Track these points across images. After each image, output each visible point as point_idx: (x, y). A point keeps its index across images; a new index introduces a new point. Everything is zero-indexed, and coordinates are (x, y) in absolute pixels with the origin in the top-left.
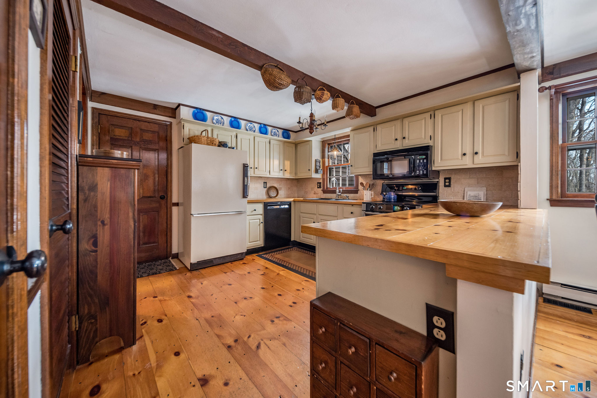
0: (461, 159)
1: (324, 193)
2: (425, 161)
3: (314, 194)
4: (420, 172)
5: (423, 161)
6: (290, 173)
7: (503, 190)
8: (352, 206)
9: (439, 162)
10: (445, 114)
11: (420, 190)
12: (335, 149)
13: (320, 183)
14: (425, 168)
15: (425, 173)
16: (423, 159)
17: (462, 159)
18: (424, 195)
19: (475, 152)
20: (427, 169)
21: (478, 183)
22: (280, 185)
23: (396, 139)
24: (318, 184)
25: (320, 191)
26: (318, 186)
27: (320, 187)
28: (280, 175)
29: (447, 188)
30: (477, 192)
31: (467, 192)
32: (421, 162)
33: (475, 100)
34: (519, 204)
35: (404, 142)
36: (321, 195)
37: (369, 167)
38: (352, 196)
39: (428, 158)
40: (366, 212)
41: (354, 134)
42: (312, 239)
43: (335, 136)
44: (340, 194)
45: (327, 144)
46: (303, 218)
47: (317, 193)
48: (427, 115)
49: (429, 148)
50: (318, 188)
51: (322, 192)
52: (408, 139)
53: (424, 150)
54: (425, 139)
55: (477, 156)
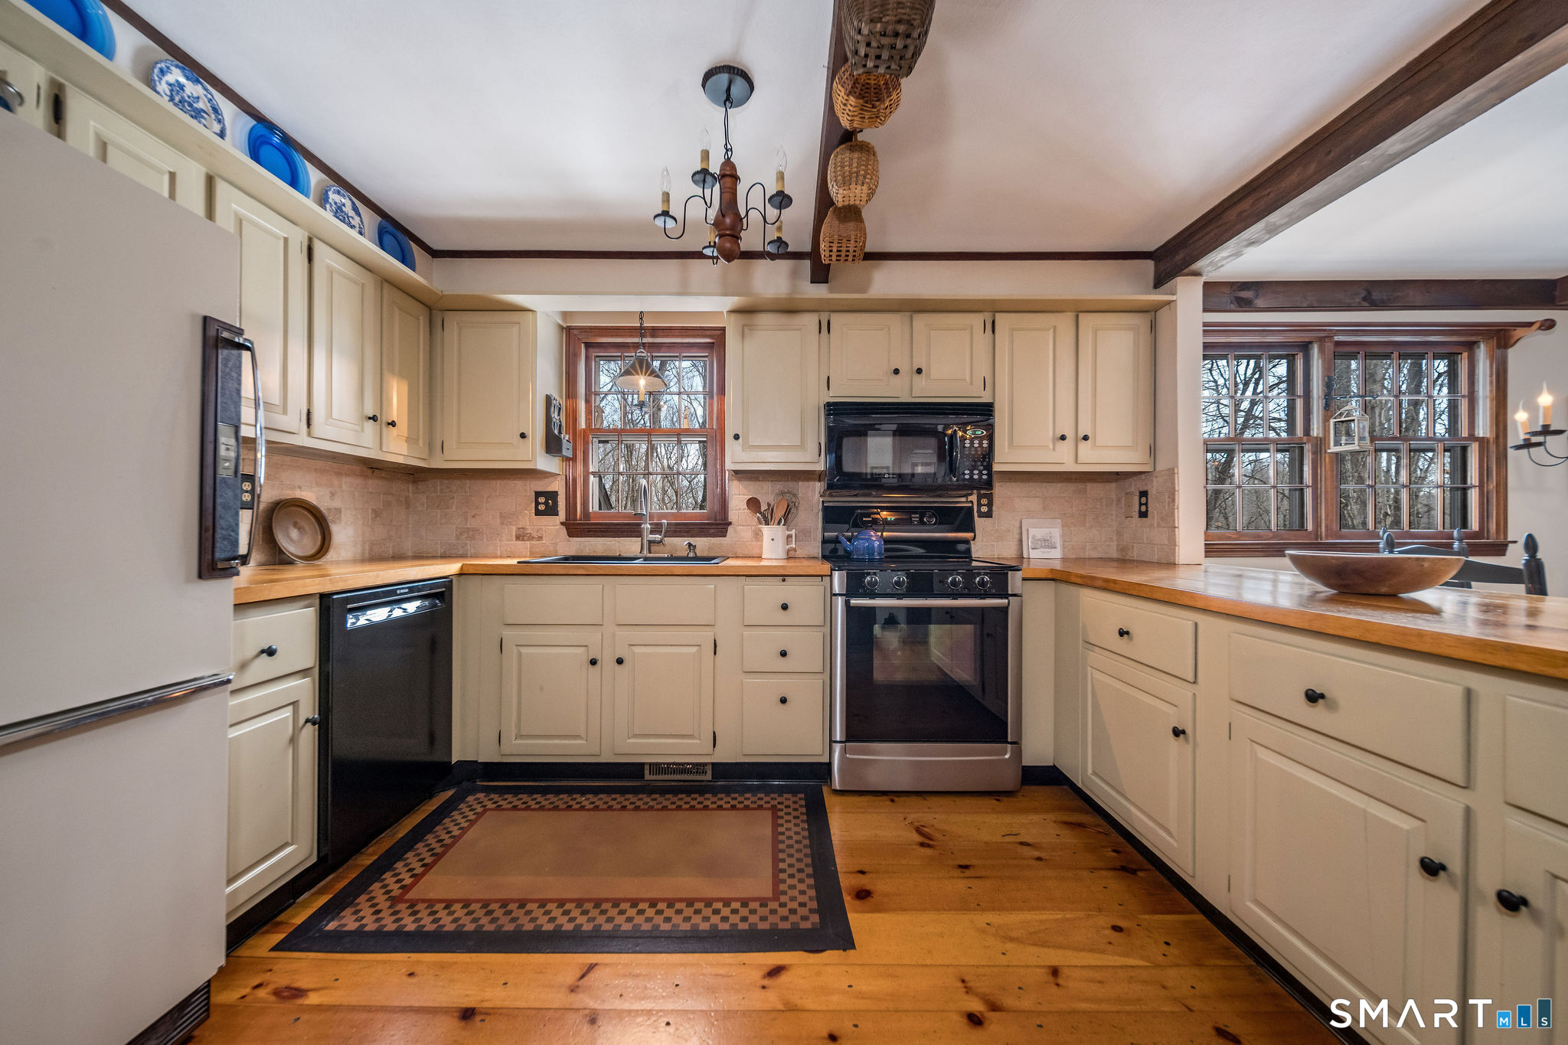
0: (1051, 447)
1: (571, 534)
2: (985, 443)
3: (518, 538)
4: (980, 474)
5: (981, 444)
6: (408, 440)
7: (1087, 524)
8: (784, 580)
9: (1006, 450)
10: (1025, 329)
11: (935, 524)
12: (641, 368)
13: (553, 495)
14: (985, 464)
15: (985, 477)
16: (981, 439)
17: (1054, 449)
18: (912, 537)
19: (1081, 435)
20: (989, 467)
21: (1044, 509)
22: (333, 494)
23: (896, 372)
24: (542, 500)
25: (553, 526)
26: (542, 507)
27: (552, 511)
28: (365, 443)
29: (985, 519)
30: (1047, 530)
31: (1028, 530)
32: (976, 445)
33: (1079, 309)
34: (1174, 556)
35: (920, 382)
36: (556, 544)
37: (802, 446)
38: (702, 544)
39: (991, 438)
40: (854, 602)
41: (744, 326)
42: (578, 737)
43: (641, 319)
44: (658, 537)
45: (583, 345)
46: (519, 651)
47: (535, 534)
48: (977, 320)
49: (992, 411)
50: (538, 513)
51: (564, 530)
52: (928, 376)
53: (982, 412)
54: (971, 384)
55: (1083, 445)
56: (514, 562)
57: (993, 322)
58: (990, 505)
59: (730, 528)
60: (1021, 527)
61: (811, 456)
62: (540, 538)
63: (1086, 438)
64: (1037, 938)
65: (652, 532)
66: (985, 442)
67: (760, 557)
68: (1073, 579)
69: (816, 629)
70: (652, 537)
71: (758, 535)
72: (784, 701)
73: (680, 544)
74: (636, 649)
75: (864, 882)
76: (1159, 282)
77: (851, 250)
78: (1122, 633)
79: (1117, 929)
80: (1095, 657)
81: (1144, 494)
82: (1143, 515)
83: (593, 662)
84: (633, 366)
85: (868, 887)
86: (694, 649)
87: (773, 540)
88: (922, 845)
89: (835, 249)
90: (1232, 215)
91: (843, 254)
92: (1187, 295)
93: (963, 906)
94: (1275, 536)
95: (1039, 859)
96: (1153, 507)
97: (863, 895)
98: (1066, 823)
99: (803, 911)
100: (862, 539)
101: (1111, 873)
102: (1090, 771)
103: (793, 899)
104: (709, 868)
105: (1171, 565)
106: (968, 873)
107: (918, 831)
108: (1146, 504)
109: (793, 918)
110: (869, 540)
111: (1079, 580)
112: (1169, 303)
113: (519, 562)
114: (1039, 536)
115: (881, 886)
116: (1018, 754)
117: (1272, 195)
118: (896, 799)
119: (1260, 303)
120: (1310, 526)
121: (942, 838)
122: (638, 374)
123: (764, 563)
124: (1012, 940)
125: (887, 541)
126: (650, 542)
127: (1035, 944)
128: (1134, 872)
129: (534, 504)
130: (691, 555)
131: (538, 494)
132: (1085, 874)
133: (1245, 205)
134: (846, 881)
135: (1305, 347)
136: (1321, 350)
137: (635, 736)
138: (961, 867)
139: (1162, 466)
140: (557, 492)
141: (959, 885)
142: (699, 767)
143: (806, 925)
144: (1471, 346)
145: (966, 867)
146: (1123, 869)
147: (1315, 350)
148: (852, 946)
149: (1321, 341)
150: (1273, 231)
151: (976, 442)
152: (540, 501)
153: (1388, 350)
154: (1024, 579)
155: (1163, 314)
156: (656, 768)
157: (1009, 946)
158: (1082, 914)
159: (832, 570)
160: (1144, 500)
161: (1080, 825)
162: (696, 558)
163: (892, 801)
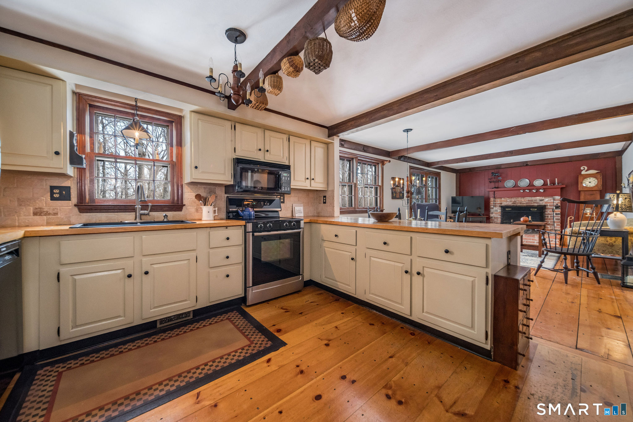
0: (304, 181)
1: (81, 211)
3: (35, 214)
4: (287, 189)
5: (287, 179)
8: (227, 228)
9: (294, 181)
10: (298, 143)
12: (136, 126)
13: (66, 189)
14: (289, 185)
15: (289, 190)
16: (288, 177)
19: (312, 178)
20: (290, 187)
21: (298, 201)
23: (260, 150)
24: (56, 191)
25: (67, 206)
26: (56, 196)
27: (65, 198)
29: (282, 203)
30: (299, 208)
31: (294, 207)
33: (311, 140)
34: (334, 214)
35: (267, 154)
36: (70, 217)
37: (224, 174)
38: (171, 215)
39: (290, 177)
40: (256, 234)
41: (198, 119)
42: (119, 316)
43: (136, 101)
44: (146, 212)
45: (88, 105)
46: (73, 278)
47: (51, 212)
48: (285, 137)
49: (290, 168)
50: (53, 198)
51: (76, 209)
52: (270, 153)
53: (287, 168)
54: (283, 158)
55: (312, 181)
56: (67, 227)
57: (289, 138)
58: (284, 199)
59: (184, 207)
60: (292, 206)
61: (227, 178)
62: (56, 214)
63: (313, 179)
64: (329, 322)
65: (142, 209)
66: (289, 178)
67: (201, 220)
68: (319, 222)
69: (240, 246)
70: (142, 212)
71: (198, 210)
72: (228, 276)
73: (159, 215)
74: (155, 266)
75: (277, 327)
76: (330, 136)
77: (262, 107)
78: (336, 236)
79: (342, 313)
80: (325, 244)
81: (325, 197)
82: (325, 203)
83: (130, 276)
84: (131, 125)
85: (279, 328)
86: (186, 262)
87: (209, 212)
88: (286, 312)
89: (257, 105)
90: (349, 124)
91: (258, 107)
92: (336, 141)
93: (307, 322)
94: (348, 209)
95: (317, 305)
96: (328, 201)
97: (279, 331)
98: (317, 294)
99: (264, 343)
100: (247, 211)
101: (334, 302)
102: (324, 277)
103: (258, 341)
104: (219, 344)
105: (333, 217)
106: (303, 314)
107: (282, 308)
108: (326, 200)
109: (256, 349)
110: (249, 211)
111: (321, 222)
112: (332, 143)
113: (70, 228)
114: (297, 209)
115: (282, 326)
116: (303, 278)
117: (359, 123)
118: (269, 302)
119: (345, 146)
120: (353, 206)
121: (290, 308)
122: (134, 130)
123: (203, 222)
124: (324, 325)
125: (256, 212)
126: (141, 215)
127: (328, 324)
128: (339, 300)
129: (49, 194)
130: (165, 220)
131: (52, 188)
132: (329, 304)
133: (353, 123)
134: (272, 330)
135: (353, 159)
136: (356, 160)
137: (155, 307)
138: (300, 313)
139: (330, 189)
140: (70, 187)
141: (302, 318)
142: (187, 314)
143: (268, 345)
144: (378, 164)
145: (301, 313)
146: (336, 300)
147: (354, 161)
148: (287, 344)
149: (356, 158)
150: (357, 131)
151: (286, 178)
152: (54, 191)
153: (365, 163)
154: (304, 223)
155: (330, 145)
156: (162, 321)
157: (324, 326)
158: (334, 313)
159: (246, 223)
160: (325, 198)
161: (321, 294)
162: (168, 222)
163: (268, 303)
